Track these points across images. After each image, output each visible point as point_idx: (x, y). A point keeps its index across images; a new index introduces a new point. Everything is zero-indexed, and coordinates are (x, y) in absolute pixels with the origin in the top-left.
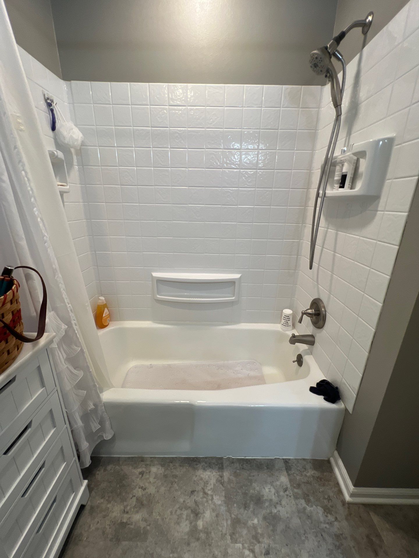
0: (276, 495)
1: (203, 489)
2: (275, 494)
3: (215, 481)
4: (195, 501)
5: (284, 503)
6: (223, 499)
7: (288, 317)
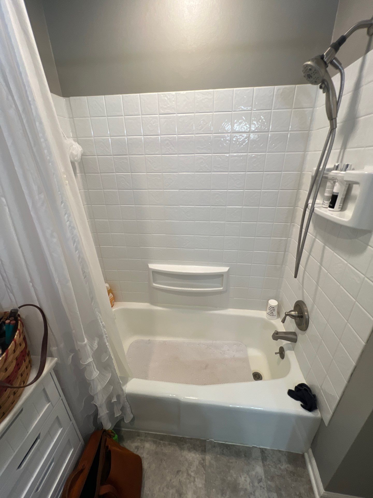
0: (251, 484)
1: (187, 470)
2: (249, 484)
3: (197, 463)
4: (179, 481)
5: (257, 494)
6: (204, 482)
7: (273, 308)
